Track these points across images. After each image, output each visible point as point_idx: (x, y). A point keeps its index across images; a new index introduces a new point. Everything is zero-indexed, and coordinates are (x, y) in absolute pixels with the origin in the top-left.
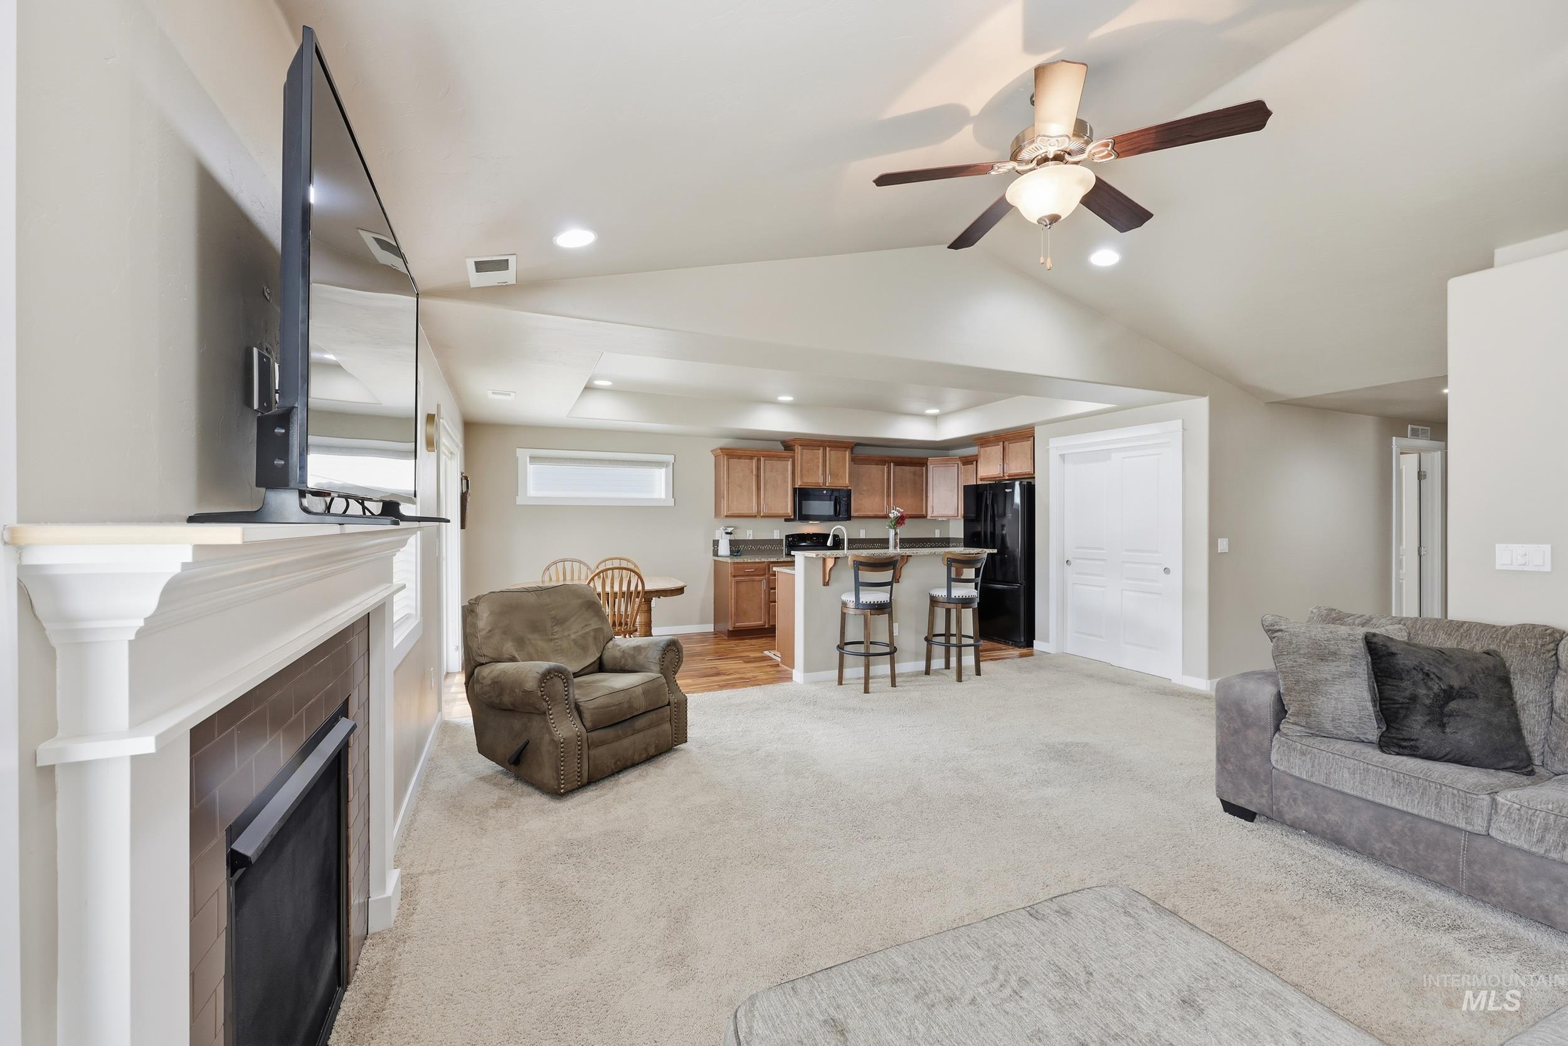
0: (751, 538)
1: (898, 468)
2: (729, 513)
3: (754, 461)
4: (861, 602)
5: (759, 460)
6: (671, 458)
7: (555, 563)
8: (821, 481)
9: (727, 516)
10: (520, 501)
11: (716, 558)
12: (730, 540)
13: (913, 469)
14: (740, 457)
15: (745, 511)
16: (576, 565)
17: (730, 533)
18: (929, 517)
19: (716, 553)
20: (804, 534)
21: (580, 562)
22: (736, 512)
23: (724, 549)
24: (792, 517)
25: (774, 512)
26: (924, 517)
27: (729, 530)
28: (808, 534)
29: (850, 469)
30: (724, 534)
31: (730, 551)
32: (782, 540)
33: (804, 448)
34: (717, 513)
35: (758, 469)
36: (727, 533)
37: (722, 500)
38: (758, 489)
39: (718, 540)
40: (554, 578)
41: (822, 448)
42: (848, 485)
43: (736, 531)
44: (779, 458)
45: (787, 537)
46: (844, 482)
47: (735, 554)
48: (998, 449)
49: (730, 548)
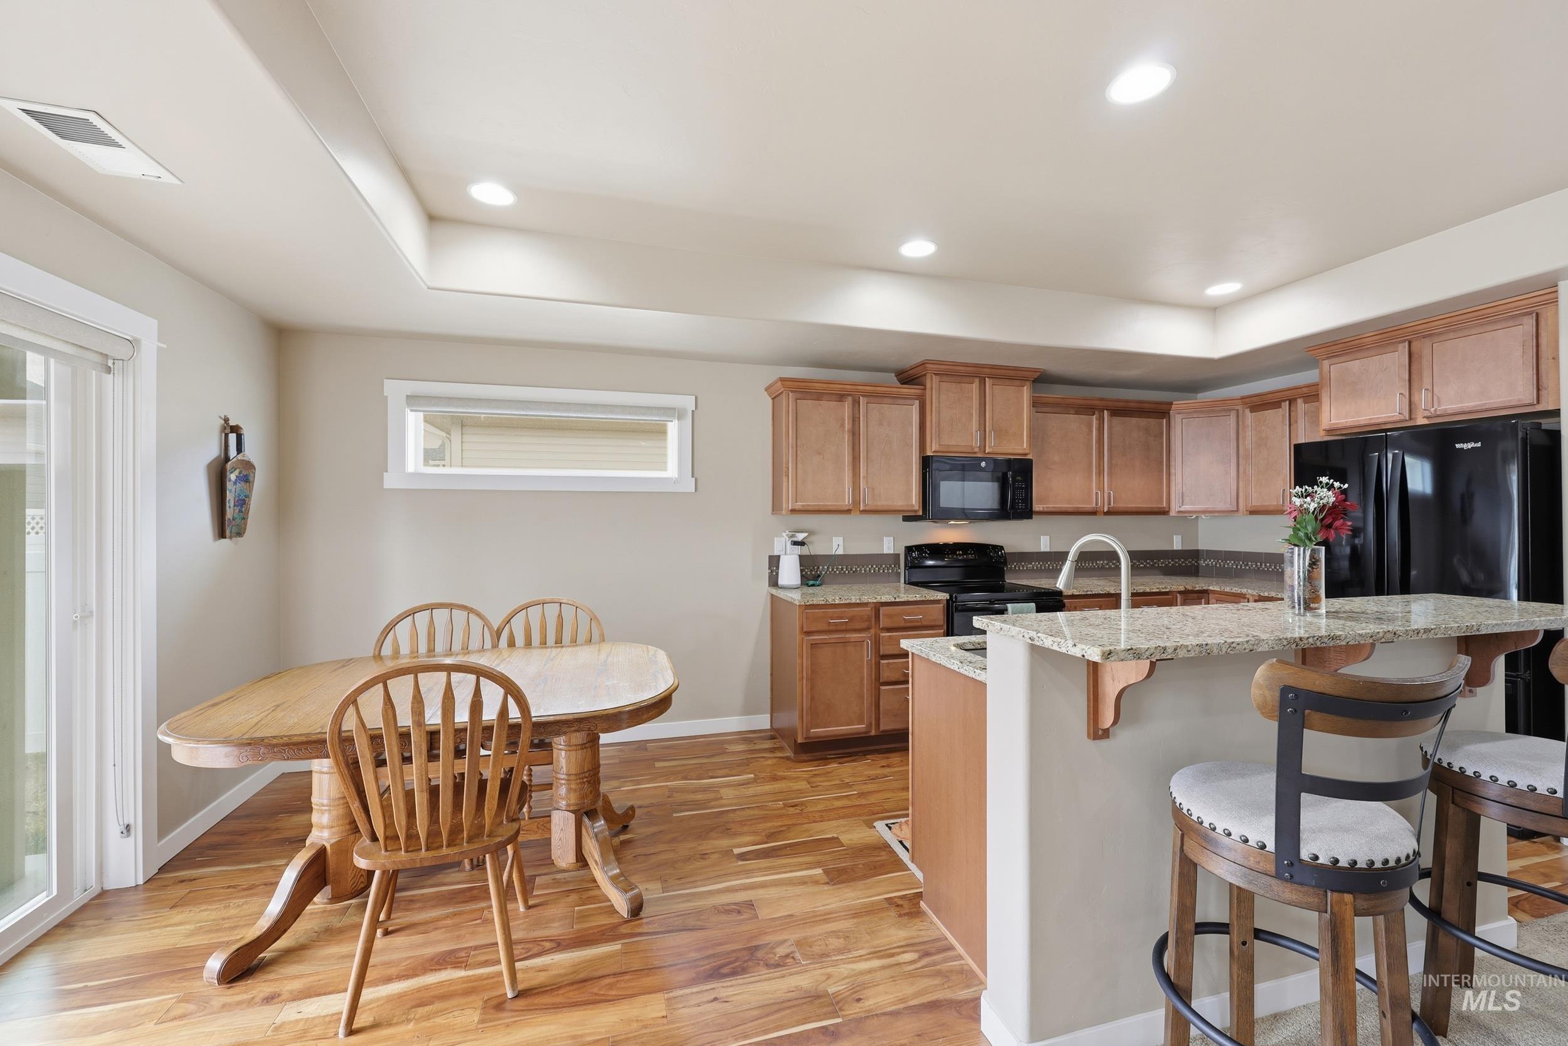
0: (840, 552)
1: (1117, 420)
2: (799, 505)
3: (847, 404)
4: (1305, 855)
5: (856, 403)
6: (688, 402)
7: (412, 613)
8: (976, 443)
9: (793, 511)
10: (390, 481)
11: (774, 591)
12: (800, 556)
13: (1143, 422)
14: (819, 396)
15: (830, 503)
16: (459, 616)
17: (802, 543)
18: (1173, 513)
19: (774, 582)
20: (938, 544)
21: (470, 610)
22: (812, 503)
23: (789, 573)
24: (920, 513)
25: (882, 503)
26: (1164, 512)
27: (800, 537)
28: (946, 545)
29: (1030, 420)
30: (789, 543)
31: (802, 576)
32: (898, 555)
33: (945, 378)
34: (776, 508)
35: (855, 420)
36: (795, 543)
37: (785, 479)
38: (855, 459)
39: (779, 556)
40: (405, 649)
41: (977, 381)
42: (1027, 451)
43: (813, 538)
44: (895, 398)
45: (909, 549)
46: (1018, 446)
47: (811, 582)
48: (1397, 358)
49: (802, 571)
